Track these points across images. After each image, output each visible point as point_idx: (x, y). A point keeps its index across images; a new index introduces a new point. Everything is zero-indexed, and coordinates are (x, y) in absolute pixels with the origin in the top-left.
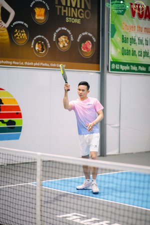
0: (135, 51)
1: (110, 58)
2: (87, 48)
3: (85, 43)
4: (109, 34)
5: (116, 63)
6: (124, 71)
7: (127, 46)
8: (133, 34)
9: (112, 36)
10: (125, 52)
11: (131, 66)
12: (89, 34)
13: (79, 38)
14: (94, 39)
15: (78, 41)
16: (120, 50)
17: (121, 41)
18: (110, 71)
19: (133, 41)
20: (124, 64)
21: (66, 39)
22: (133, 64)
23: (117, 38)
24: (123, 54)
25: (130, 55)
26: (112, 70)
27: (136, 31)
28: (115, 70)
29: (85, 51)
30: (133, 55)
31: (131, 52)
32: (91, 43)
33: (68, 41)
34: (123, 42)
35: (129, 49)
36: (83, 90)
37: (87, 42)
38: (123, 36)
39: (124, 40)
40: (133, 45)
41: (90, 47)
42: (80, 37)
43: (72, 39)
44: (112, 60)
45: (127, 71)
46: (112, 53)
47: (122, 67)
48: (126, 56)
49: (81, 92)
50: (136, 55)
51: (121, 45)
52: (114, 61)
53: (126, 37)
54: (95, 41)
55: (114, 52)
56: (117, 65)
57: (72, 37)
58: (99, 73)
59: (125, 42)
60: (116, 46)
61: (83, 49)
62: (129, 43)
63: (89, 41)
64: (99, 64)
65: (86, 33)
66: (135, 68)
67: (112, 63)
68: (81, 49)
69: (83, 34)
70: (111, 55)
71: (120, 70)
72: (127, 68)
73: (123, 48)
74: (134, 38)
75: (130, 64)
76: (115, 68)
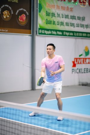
0: (55, 22)
1: (38, 26)
2: (22, 19)
3: (21, 16)
4: (37, 10)
5: (42, 29)
6: (48, 34)
7: (50, 18)
8: (53, 10)
9: (40, 12)
10: (48, 22)
11: (52, 31)
12: (24, 10)
13: (17, 13)
14: (28, 13)
15: (16, 14)
16: (44, 21)
17: (46, 15)
18: (38, 35)
19: (53, 15)
20: (48, 30)
21: (8, 13)
22: (54, 30)
23: (43, 13)
24: (47, 23)
25: (51, 24)
26: (39, 34)
27: (56, 8)
28: (41, 34)
29: (21, 21)
30: (53, 24)
31: (52, 22)
32: (25, 16)
33: (9, 14)
34: (47, 15)
35: (51, 20)
36: (50, 49)
37: (22, 15)
38: (47, 11)
39: (48, 14)
40: (53, 17)
41: (24, 18)
42: (18, 11)
43: (12, 13)
44: (39, 27)
45: (50, 34)
46: (40, 23)
47: (46, 32)
48: (49, 25)
49: (49, 50)
50: (56, 24)
51: (46, 17)
52: (41, 28)
53: (49, 12)
54: (28, 14)
55: (41, 22)
56: (43, 31)
57: (12, 12)
58: (31, 36)
59: (48, 16)
60: (42, 18)
61: (19, 20)
62: (51, 16)
63: (24, 15)
64: (31, 29)
65: (22, 9)
66: (55, 33)
67: (39, 29)
68: (18, 20)
69: (20, 10)
70: (39, 24)
71: (45, 34)
72: (50, 32)
73: (47, 19)
74: (54, 13)
75: (51, 30)
76: (42, 33)
